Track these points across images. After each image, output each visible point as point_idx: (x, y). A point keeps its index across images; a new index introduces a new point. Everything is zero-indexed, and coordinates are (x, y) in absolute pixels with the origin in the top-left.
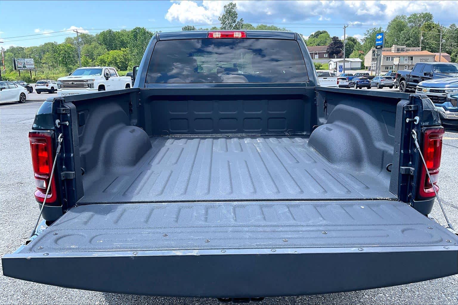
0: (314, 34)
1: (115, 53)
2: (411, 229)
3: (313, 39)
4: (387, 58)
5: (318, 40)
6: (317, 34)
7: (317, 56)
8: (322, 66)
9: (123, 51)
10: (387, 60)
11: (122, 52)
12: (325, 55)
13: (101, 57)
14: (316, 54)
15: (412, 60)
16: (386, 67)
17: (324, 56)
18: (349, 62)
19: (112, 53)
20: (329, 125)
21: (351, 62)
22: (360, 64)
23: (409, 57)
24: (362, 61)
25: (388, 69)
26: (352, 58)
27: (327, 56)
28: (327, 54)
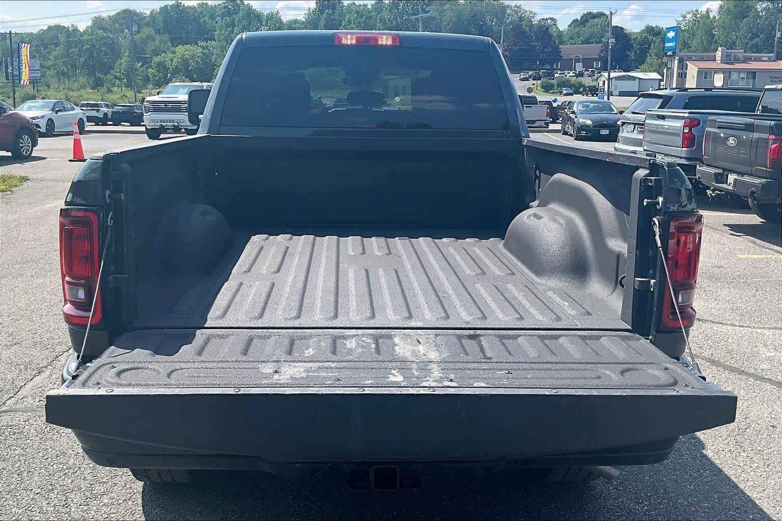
0: (579, 19)
1: (188, 50)
2: (633, 369)
3: (578, 29)
4: (706, 73)
5: (586, 30)
6: (589, 17)
7: (579, 67)
9: (201, 47)
10: (706, 78)
11: (200, 49)
12: (595, 63)
13: (157, 59)
14: (578, 60)
15: (754, 78)
17: (595, 66)
18: (635, 80)
19: (180, 51)
20: (540, 209)
21: (640, 79)
22: (657, 84)
23: (748, 72)
24: (661, 78)
26: (644, 71)
27: (599, 67)
28: (600, 63)
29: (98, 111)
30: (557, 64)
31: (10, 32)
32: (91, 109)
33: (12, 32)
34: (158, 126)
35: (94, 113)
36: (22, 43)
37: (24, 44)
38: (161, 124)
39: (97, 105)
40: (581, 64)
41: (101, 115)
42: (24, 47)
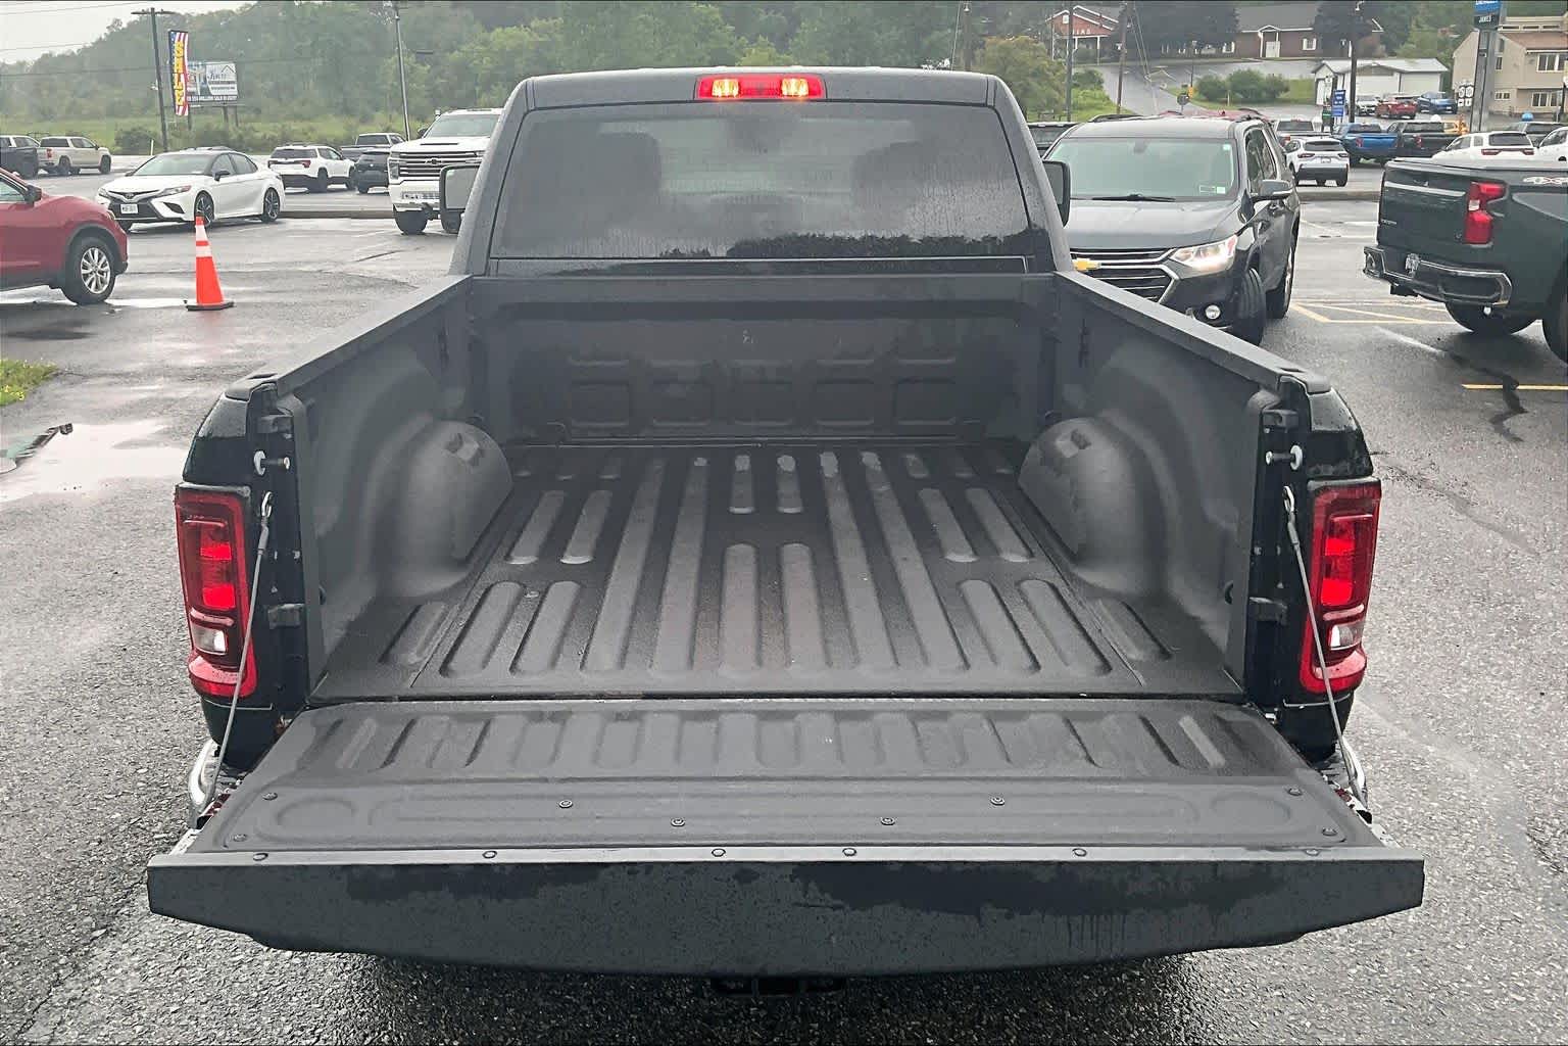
7: (1273, 49)
8: (1287, 90)
10: (1542, 67)
12: (1305, 41)
14: (1270, 37)
16: (1536, 96)
17: (1305, 48)
18: (1392, 75)
21: (1402, 73)
22: (1436, 82)
24: (1445, 69)
25: (1543, 104)
26: (1407, 56)
27: (1314, 49)
28: (1315, 40)
29: (307, 165)
30: (1229, 45)
31: (153, 9)
32: (293, 160)
33: (156, 11)
34: (417, 206)
35: (299, 170)
36: (176, 32)
37: (178, 34)
38: (425, 201)
39: (304, 153)
40: (1277, 44)
41: (312, 172)
42: (179, 40)
